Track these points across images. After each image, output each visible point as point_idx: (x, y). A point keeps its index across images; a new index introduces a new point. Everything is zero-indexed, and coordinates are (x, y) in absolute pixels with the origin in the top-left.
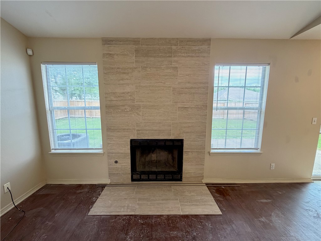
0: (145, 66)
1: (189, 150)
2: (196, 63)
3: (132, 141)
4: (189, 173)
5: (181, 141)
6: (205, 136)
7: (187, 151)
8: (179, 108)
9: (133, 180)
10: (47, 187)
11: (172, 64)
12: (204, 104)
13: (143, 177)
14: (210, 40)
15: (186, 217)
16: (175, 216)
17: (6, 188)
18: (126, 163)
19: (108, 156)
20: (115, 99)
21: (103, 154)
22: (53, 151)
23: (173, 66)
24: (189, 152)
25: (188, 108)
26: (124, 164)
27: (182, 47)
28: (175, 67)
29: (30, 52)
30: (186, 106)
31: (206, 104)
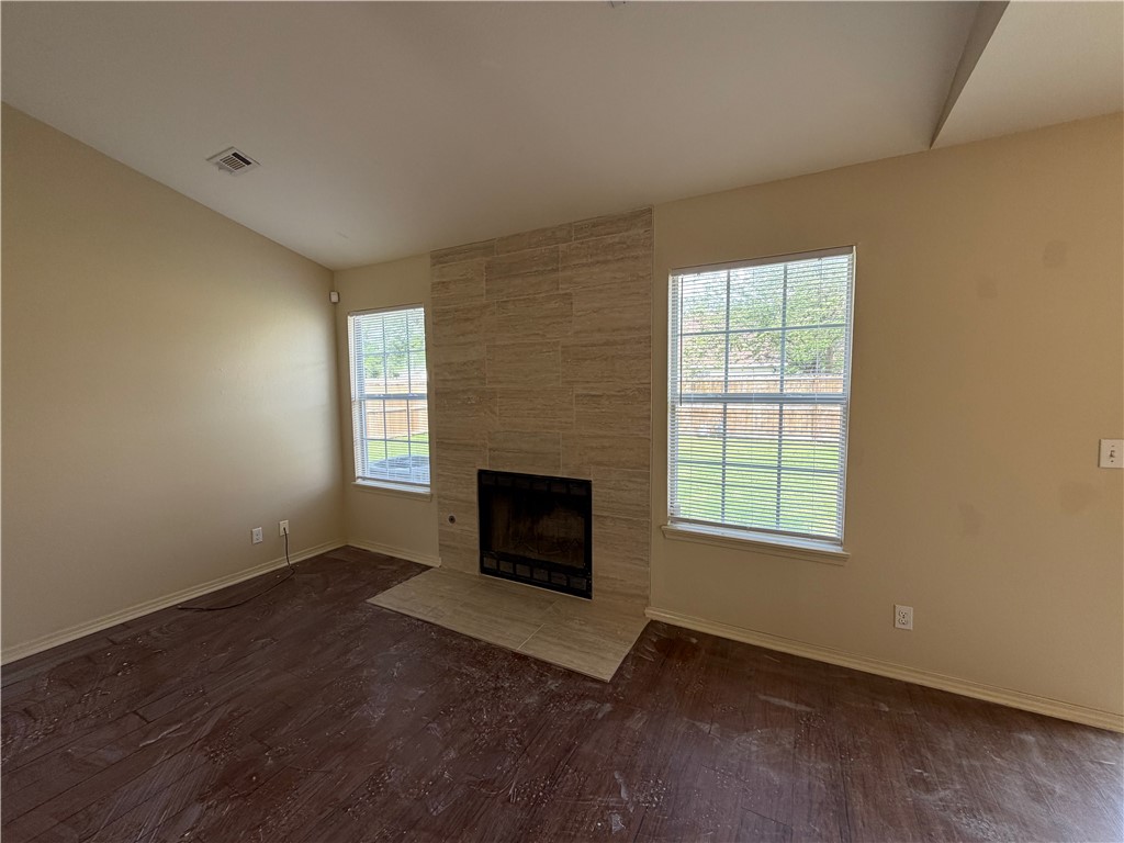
0: (505, 299)
1: (605, 514)
2: (615, 277)
3: (481, 473)
4: (608, 578)
5: (587, 485)
6: (647, 476)
7: (602, 516)
8: (577, 396)
9: (484, 570)
10: (346, 549)
11: (558, 289)
12: (641, 386)
13: (505, 566)
14: (649, 210)
15: (523, 658)
16: (501, 650)
17: (282, 529)
18: (470, 526)
19: (439, 503)
20: (451, 378)
21: (432, 495)
22: (359, 482)
23: (561, 292)
24: (606, 517)
25: (600, 396)
26: (467, 528)
27: (582, 243)
28: (566, 294)
29: (334, 298)
30: (593, 393)
31: (646, 386)
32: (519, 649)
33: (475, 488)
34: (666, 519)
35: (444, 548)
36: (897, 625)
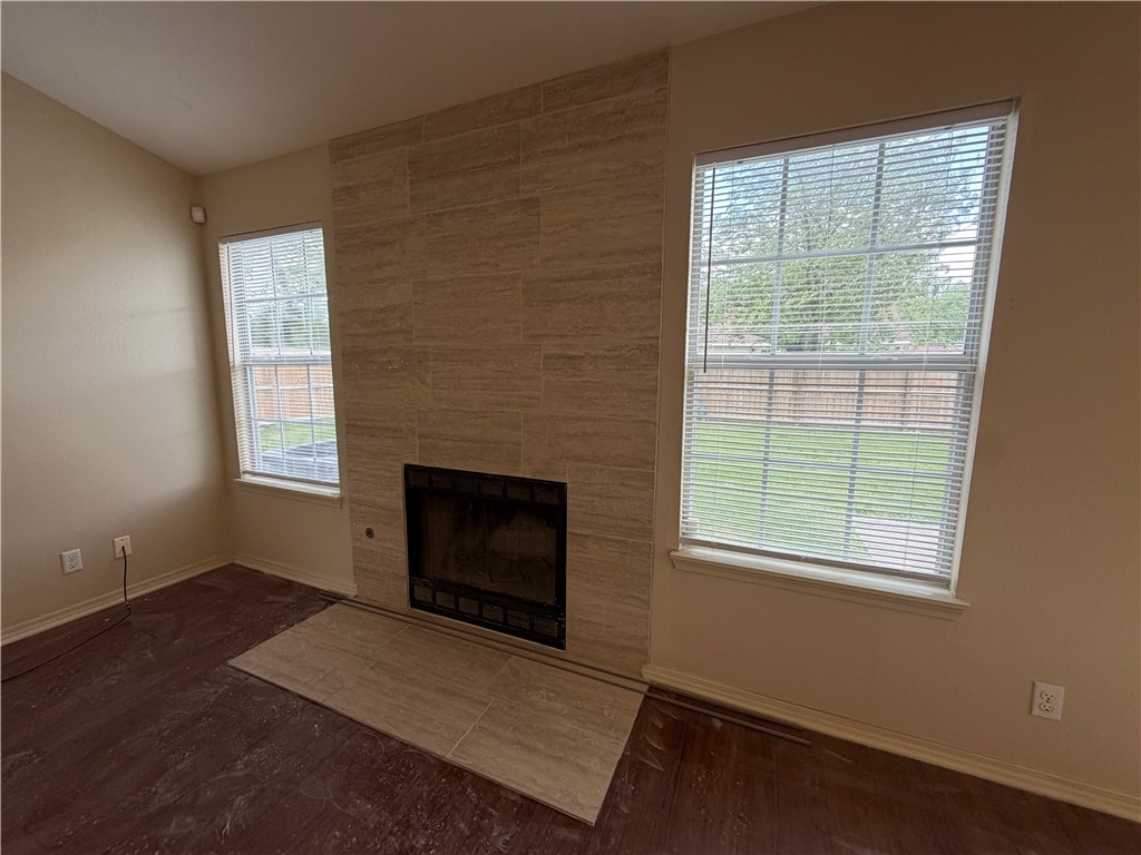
0: (438, 211)
1: (588, 532)
2: (607, 170)
3: (409, 469)
4: (589, 622)
5: (560, 489)
6: (650, 478)
7: (581, 535)
8: (547, 357)
9: (415, 603)
10: (231, 571)
11: (518, 191)
12: (645, 342)
13: (443, 599)
14: (664, 55)
16: (422, 756)
17: (118, 549)
18: (394, 542)
19: (352, 510)
20: (362, 331)
21: (341, 499)
22: (247, 478)
23: (523, 196)
24: (586, 536)
25: (582, 357)
26: (389, 545)
27: (555, 116)
28: (531, 200)
29: (198, 215)
30: (571, 353)
31: (653, 342)
32: (449, 755)
33: (400, 490)
34: (677, 541)
35: (359, 572)
36: (1036, 711)
